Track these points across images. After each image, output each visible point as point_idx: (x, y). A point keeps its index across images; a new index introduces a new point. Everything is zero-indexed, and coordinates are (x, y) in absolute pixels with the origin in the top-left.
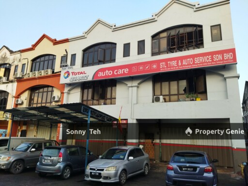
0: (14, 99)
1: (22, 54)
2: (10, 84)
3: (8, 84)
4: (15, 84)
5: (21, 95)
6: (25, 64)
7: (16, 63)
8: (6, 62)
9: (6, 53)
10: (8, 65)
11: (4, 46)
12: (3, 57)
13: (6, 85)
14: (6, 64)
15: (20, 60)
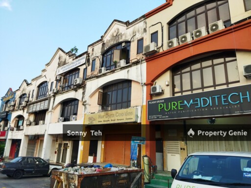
0: (145, 88)
1: (148, 20)
2: (134, 68)
3: (130, 69)
4: (144, 65)
5: (156, 81)
6: (157, 32)
7: (138, 36)
8: (121, 40)
9: (118, 29)
10: (123, 44)
11: (115, 20)
12: (115, 35)
13: (127, 70)
14: (121, 43)
15: (145, 30)
